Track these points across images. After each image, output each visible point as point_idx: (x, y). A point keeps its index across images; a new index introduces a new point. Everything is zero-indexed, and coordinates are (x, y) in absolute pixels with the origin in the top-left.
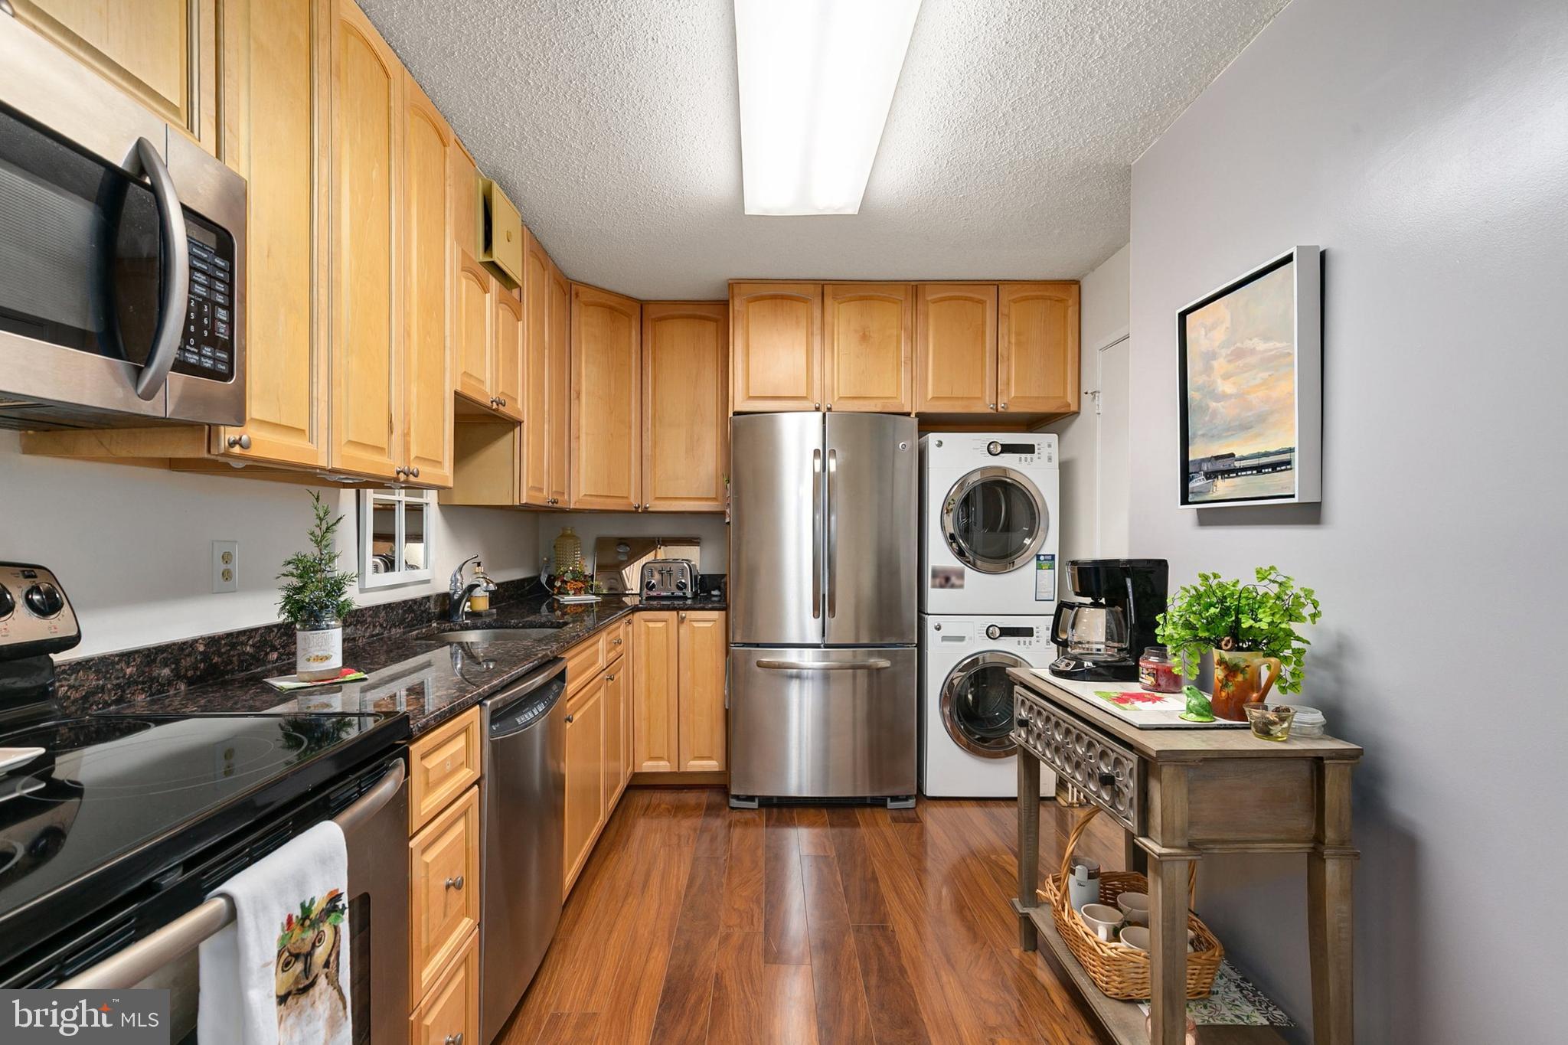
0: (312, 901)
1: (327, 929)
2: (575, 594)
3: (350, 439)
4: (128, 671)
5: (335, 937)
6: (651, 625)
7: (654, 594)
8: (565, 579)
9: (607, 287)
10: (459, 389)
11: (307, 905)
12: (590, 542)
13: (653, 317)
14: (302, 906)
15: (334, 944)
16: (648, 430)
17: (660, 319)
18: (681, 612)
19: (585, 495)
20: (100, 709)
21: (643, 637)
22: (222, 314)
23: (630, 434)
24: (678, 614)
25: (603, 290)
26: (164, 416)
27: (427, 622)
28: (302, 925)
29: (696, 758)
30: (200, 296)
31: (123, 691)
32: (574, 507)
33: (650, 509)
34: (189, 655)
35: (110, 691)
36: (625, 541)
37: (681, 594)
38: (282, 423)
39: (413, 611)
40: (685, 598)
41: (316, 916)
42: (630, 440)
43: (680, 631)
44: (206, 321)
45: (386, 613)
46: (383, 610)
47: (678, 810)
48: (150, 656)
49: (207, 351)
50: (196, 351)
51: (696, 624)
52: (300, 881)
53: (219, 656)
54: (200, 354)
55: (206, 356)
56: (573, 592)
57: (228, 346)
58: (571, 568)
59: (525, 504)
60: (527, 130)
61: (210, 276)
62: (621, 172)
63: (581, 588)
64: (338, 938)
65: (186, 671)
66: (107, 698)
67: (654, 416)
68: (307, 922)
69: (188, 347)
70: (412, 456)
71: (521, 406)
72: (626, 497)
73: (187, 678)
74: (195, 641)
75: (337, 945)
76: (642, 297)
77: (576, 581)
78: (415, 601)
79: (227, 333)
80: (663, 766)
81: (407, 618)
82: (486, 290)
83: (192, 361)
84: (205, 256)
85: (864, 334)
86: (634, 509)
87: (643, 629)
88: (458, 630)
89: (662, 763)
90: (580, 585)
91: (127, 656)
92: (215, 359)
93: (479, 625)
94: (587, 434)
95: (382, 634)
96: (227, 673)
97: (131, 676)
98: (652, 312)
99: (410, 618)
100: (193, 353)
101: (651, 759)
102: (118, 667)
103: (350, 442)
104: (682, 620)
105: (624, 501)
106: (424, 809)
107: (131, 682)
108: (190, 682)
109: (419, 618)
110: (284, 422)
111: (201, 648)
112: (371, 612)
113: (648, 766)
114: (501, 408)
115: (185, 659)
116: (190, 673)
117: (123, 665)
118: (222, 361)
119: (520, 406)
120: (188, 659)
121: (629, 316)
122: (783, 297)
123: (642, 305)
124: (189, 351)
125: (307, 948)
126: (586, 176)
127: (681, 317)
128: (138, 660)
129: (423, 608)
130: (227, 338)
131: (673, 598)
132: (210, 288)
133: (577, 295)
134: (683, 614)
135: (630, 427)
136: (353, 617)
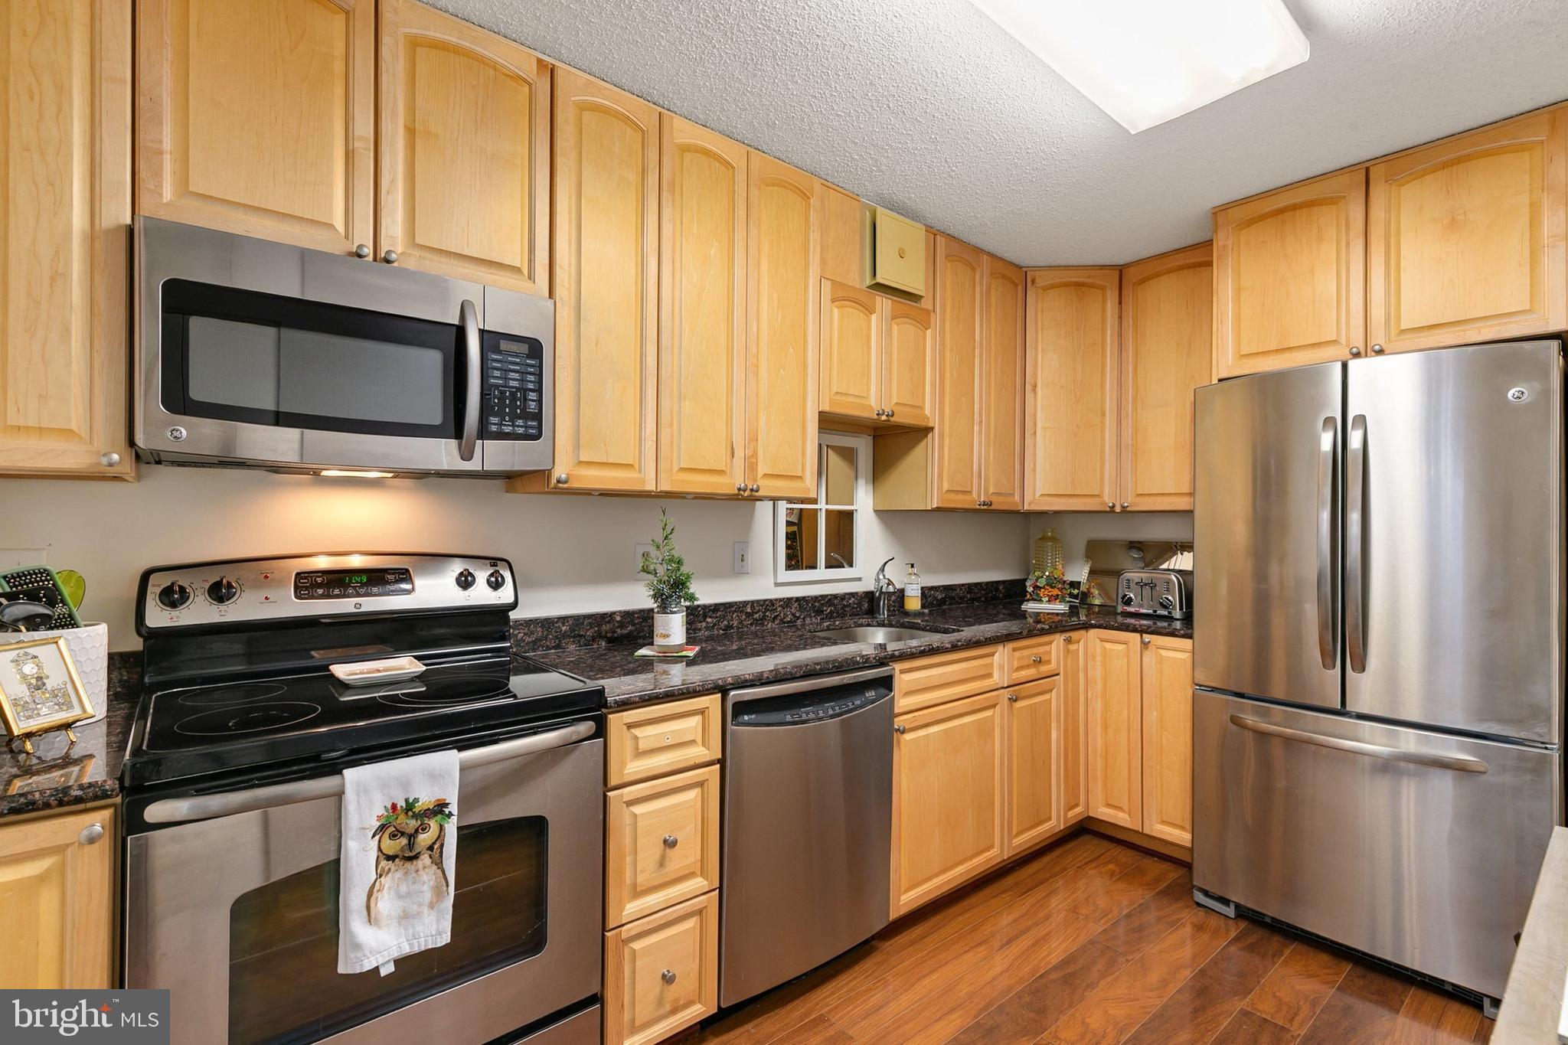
0: (416, 800)
1: (433, 824)
2: (1049, 601)
3: (682, 466)
4: (564, 628)
5: (440, 832)
6: (1108, 646)
7: (1132, 610)
8: (1038, 584)
9: (1071, 263)
10: (827, 408)
11: (411, 801)
12: (1080, 547)
13: (1134, 280)
14: (407, 800)
15: (439, 836)
16: (1127, 416)
17: (1143, 281)
18: (1144, 635)
19: (1042, 495)
20: (544, 651)
21: (1099, 659)
22: (533, 396)
23: (1103, 422)
24: (1141, 636)
25: (1068, 267)
26: (481, 469)
27: (850, 616)
28: (406, 813)
29: (1163, 822)
30: (513, 387)
31: (560, 641)
32: (1028, 508)
33: (1128, 509)
34: (609, 622)
35: (551, 639)
36: (1139, 546)
37: (1166, 613)
38: (609, 462)
39: (833, 605)
40: (1170, 618)
41: (421, 811)
42: (1103, 431)
43: (1144, 659)
44: (518, 403)
45: (799, 604)
46: (796, 601)
47: (1127, 875)
48: (578, 621)
49: (520, 422)
50: (510, 424)
51: (1163, 653)
52: (405, 783)
53: (633, 625)
54: (513, 426)
55: (518, 426)
56: (1047, 599)
57: (538, 417)
58: (1047, 573)
59: (937, 508)
60: (872, 153)
61: (523, 373)
62: (981, 150)
63: (1058, 595)
64: (443, 834)
65: (606, 633)
66: (549, 644)
67: (1135, 397)
68: (410, 813)
69: (504, 423)
70: (760, 474)
71: (930, 412)
72: (1098, 496)
73: (607, 638)
74: (614, 613)
75: (441, 838)
76: (1121, 262)
77: (1052, 587)
78: (835, 596)
79: (537, 408)
80: (1122, 819)
81: (826, 611)
82: (871, 311)
83: (507, 431)
84: (519, 360)
85: (1453, 219)
86: (1108, 509)
87: (1098, 651)
88: (875, 626)
89: (1121, 815)
90: (1056, 592)
91: (563, 619)
92: (526, 427)
93: (893, 623)
94: (1045, 428)
95: (795, 622)
96: (640, 637)
97: (565, 632)
98: (1131, 275)
99: (829, 611)
100: (509, 425)
101: (1109, 805)
102: (557, 625)
103: (682, 469)
104: (1145, 645)
105: (1096, 500)
106: (628, 769)
107: (565, 635)
108: (610, 641)
109: (840, 612)
110: (611, 461)
111: (618, 618)
112: (782, 603)
113: (1104, 813)
114: (892, 419)
115: (606, 625)
116: (609, 635)
117: (560, 625)
118: (532, 427)
119: (927, 412)
120: (608, 625)
121: (1103, 288)
122: (1294, 208)
123: (1121, 270)
124: (505, 425)
125: (411, 831)
126: (954, 168)
127: (1170, 271)
128: (571, 622)
129: (845, 603)
130: (537, 411)
131: (1153, 617)
132: (523, 380)
133: (1033, 281)
134: (1147, 638)
135: (1103, 414)
136: (760, 605)
